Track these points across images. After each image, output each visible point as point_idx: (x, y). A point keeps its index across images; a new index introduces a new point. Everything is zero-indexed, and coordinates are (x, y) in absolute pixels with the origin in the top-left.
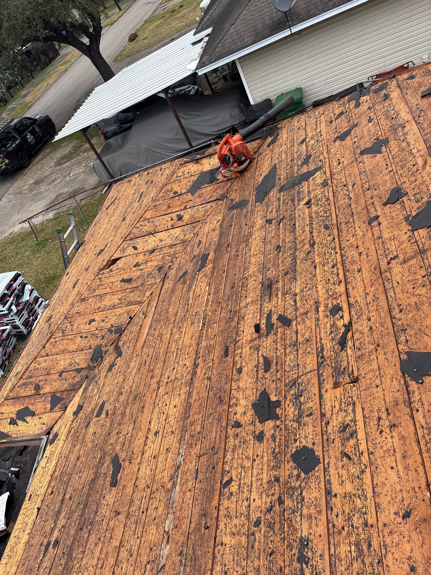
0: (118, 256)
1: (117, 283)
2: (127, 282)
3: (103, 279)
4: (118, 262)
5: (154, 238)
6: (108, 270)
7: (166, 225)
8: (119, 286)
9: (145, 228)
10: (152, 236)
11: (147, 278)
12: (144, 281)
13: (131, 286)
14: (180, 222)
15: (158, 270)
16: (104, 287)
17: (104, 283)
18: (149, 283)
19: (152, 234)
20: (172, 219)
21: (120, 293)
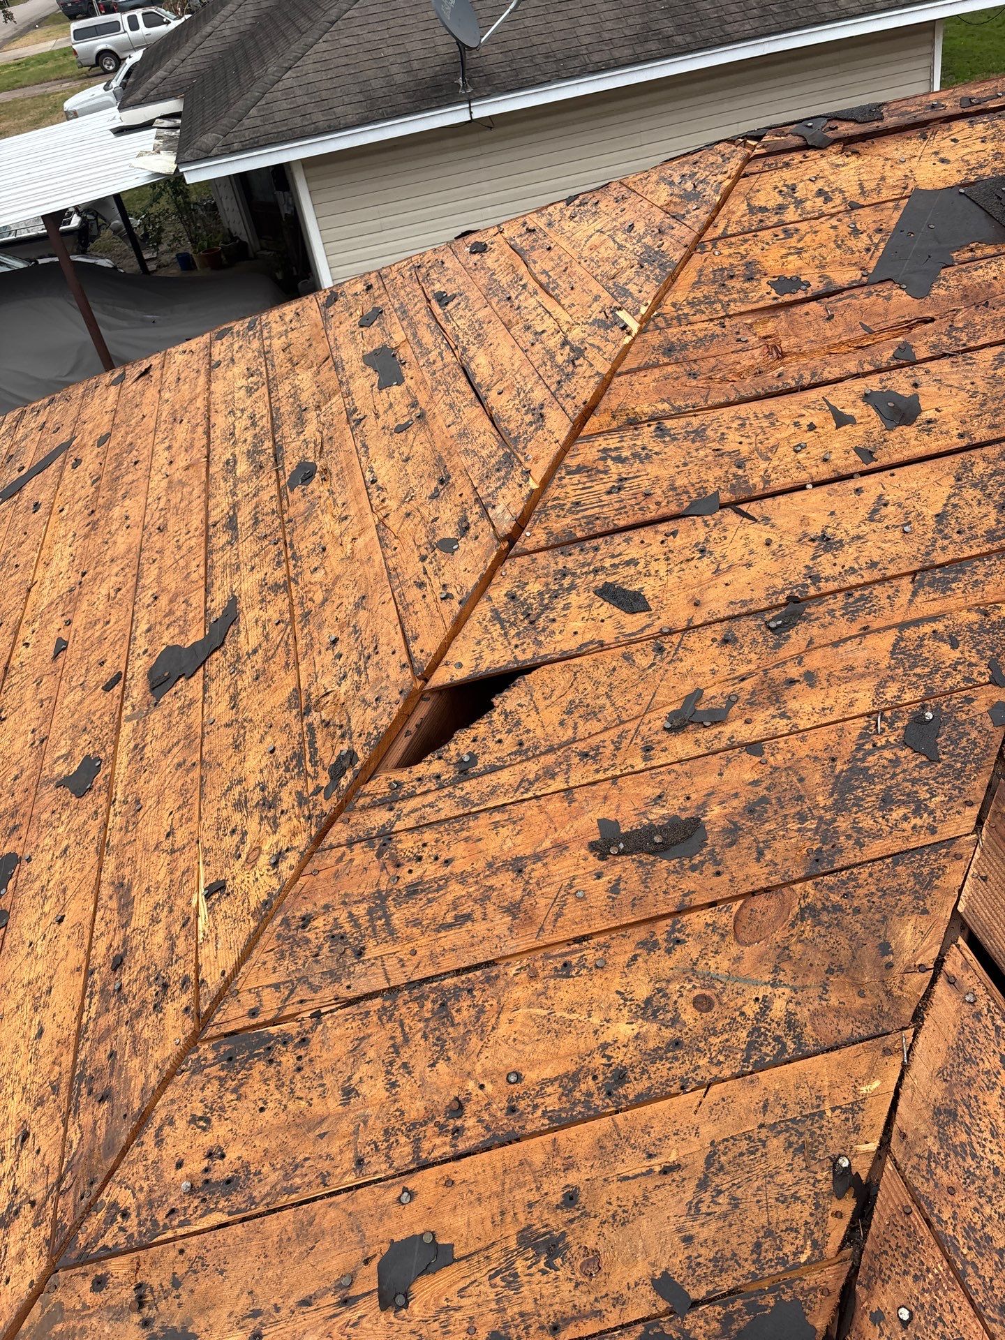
0: (497, 658)
1: (561, 869)
2: (660, 851)
3: (407, 844)
4: (510, 700)
5: (757, 533)
6: (432, 766)
7: (817, 452)
8: (599, 889)
9: (652, 469)
10: (731, 518)
11: (839, 807)
12: (827, 833)
13: (721, 887)
14: (910, 431)
15: (904, 743)
16: (439, 910)
17: (430, 870)
18: (876, 848)
19: (734, 506)
20: (842, 420)
21: (624, 949)
